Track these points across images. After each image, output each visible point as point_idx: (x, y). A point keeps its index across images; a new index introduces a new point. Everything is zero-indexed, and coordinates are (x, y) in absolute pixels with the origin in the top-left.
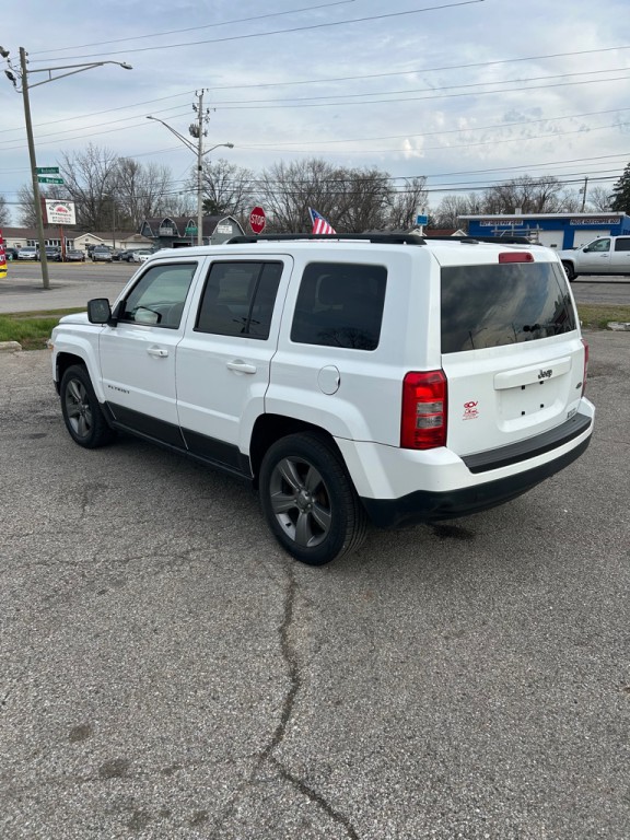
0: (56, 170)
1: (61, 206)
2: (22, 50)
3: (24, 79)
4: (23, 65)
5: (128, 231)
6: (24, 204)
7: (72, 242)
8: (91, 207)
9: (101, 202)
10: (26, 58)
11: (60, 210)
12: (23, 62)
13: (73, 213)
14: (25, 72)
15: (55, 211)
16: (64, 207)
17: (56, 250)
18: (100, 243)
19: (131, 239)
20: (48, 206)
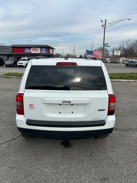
0: (107, 44)
1: (117, 51)
2: (106, 20)
3: (105, 26)
4: (105, 23)
5: (134, 57)
6: (112, 51)
7: (119, 59)
8: (126, 52)
9: (129, 50)
10: (106, 21)
11: (117, 52)
12: (105, 22)
13: (120, 53)
14: (106, 24)
15: (116, 53)
16: (118, 52)
17: (115, 61)
18: (126, 59)
19: (134, 58)
20: (115, 52)
